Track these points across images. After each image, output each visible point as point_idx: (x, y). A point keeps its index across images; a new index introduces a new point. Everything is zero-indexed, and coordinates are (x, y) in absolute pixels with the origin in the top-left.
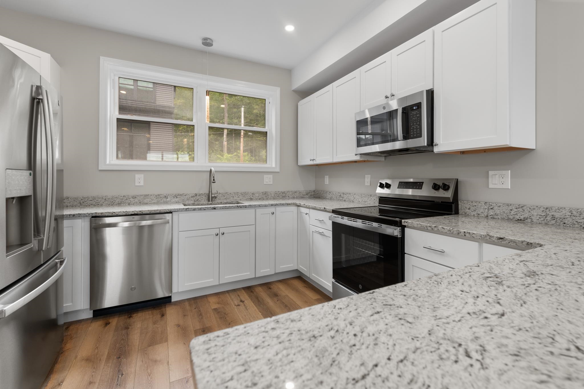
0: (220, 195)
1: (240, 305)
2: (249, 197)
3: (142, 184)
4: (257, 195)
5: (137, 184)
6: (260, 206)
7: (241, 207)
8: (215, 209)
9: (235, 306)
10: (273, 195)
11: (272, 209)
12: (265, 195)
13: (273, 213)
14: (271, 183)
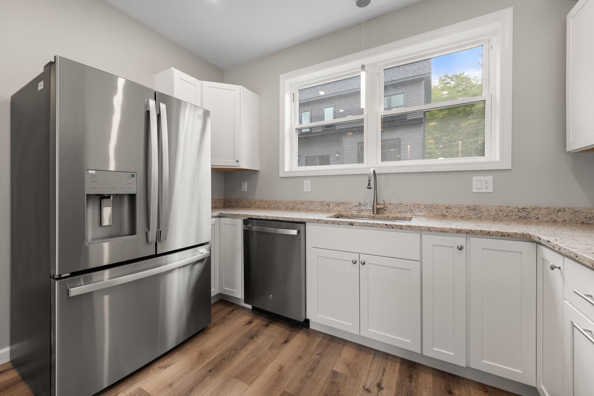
0: (392, 206)
1: (371, 392)
2: (440, 213)
3: (309, 190)
4: (457, 211)
5: (305, 190)
6: (429, 230)
7: (393, 228)
8: (352, 224)
9: (362, 389)
10: (493, 213)
11: (461, 240)
12: (474, 212)
13: (461, 249)
14: (491, 190)
